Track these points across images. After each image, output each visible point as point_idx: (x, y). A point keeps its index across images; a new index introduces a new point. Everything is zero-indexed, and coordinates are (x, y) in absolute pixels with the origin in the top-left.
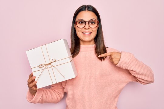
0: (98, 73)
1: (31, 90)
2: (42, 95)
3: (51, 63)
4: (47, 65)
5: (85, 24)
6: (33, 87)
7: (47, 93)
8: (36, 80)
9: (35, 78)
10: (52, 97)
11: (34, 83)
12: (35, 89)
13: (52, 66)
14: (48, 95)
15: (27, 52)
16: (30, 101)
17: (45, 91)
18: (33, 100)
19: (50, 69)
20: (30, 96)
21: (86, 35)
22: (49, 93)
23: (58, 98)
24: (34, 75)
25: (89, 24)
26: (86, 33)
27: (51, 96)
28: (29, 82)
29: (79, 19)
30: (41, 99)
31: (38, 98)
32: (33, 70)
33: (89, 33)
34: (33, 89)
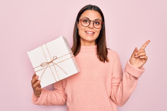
0: (97, 75)
1: (36, 90)
2: (47, 97)
3: (52, 61)
4: (48, 63)
5: (90, 23)
6: (37, 88)
7: (52, 95)
8: (39, 79)
9: (38, 77)
10: (57, 99)
11: (38, 83)
12: (39, 89)
13: (54, 64)
14: (53, 96)
15: (28, 53)
16: (35, 103)
17: (49, 93)
18: (38, 101)
19: (52, 67)
20: (35, 98)
21: (89, 34)
22: (53, 94)
23: (63, 100)
24: (37, 75)
25: (93, 23)
26: (89, 33)
27: (55, 97)
28: (33, 82)
29: (84, 17)
30: (46, 100)
31: (43, 100)
32: (36, 70)
33: (92, 33)
34: (37, 90)
